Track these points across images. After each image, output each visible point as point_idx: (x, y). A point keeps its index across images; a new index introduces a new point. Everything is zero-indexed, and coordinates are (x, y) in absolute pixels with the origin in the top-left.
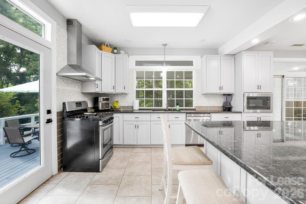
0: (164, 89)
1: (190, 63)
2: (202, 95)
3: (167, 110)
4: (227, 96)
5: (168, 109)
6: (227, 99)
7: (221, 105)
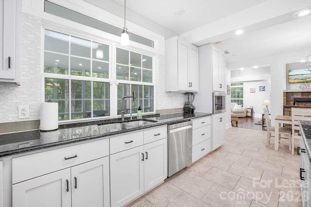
0: (113, 80)
1: (149, 43)
2: (166, 94)
3: (123, 120)
4: (189, 95)
5: (125, 118)
6: (188, 98)
7: (182, 106)
